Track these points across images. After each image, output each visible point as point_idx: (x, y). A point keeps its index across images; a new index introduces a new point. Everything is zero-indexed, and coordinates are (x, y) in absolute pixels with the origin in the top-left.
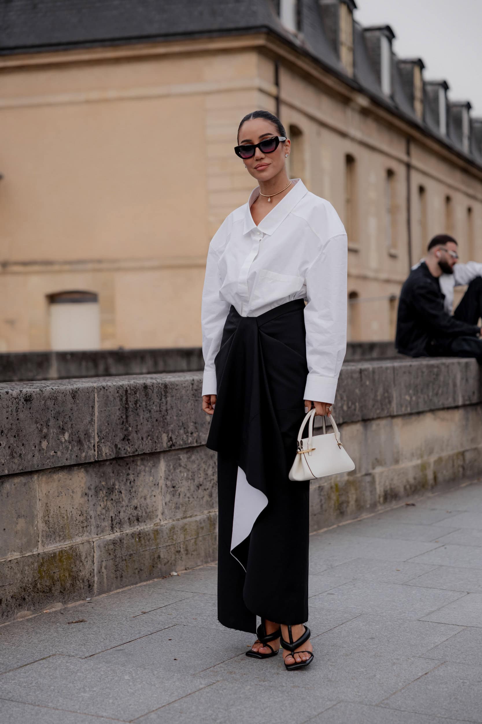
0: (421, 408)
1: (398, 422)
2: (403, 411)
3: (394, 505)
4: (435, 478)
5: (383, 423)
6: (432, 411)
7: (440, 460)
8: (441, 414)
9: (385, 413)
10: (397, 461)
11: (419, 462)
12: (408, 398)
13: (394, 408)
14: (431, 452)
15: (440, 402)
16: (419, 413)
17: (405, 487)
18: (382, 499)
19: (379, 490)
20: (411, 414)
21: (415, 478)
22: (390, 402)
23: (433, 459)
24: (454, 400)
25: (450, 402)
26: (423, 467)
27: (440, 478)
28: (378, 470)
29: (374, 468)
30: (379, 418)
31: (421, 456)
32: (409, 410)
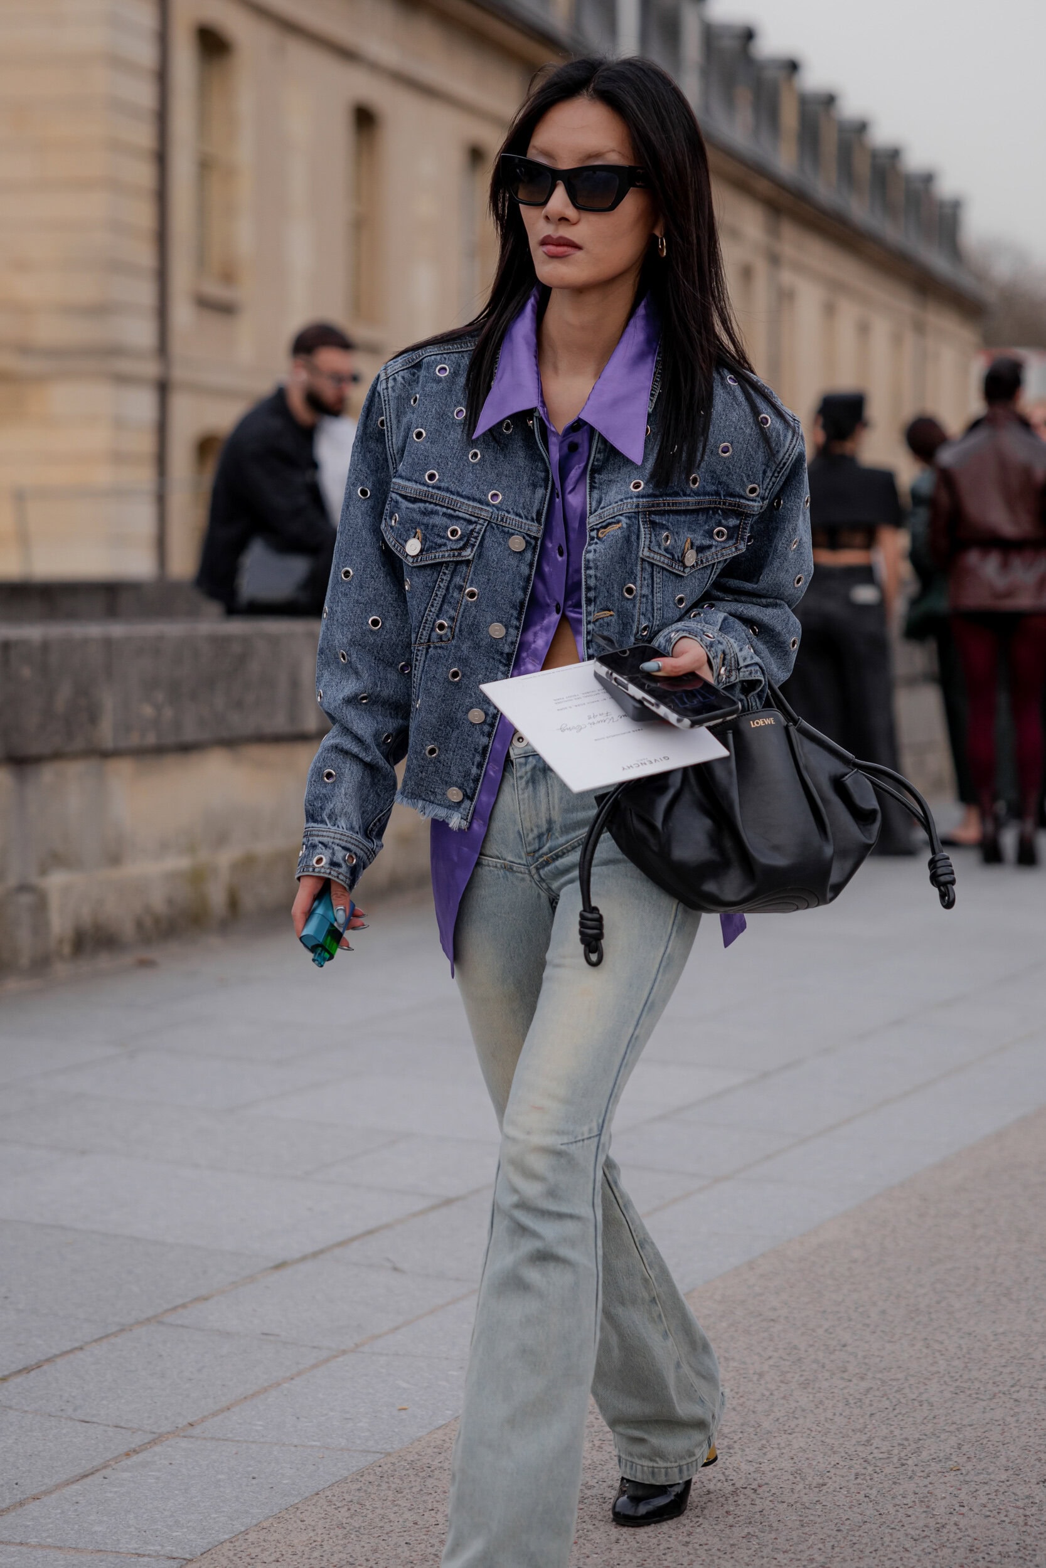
0: (190, 734)
1: (124, 768)
2: (134, 740)
3: (104, 961)
4: (233, 903)
5: (74, 769)
6: (230, 743)
7: (248, 862)
8: (257, 752)
9: (79, 744)
10: (115, 859)
11: (183, 863)
12: (148, 711)
13: (106, 733)
14: (222, 839)
16: (186, 748)
17: (139, 925)
18: (67, 949)
19: (59, 924)
20: (159, 751)
21: (170, 902)
22: (93, 718)
23: (225, 858)
24: (293, 717)
25: (279, 723)
26: (197, 877)
27: (248, 902)
28: (56, 881)
29: (43, 871)
30: (57, 756)
31: (191, 849)
32: (151, 739)
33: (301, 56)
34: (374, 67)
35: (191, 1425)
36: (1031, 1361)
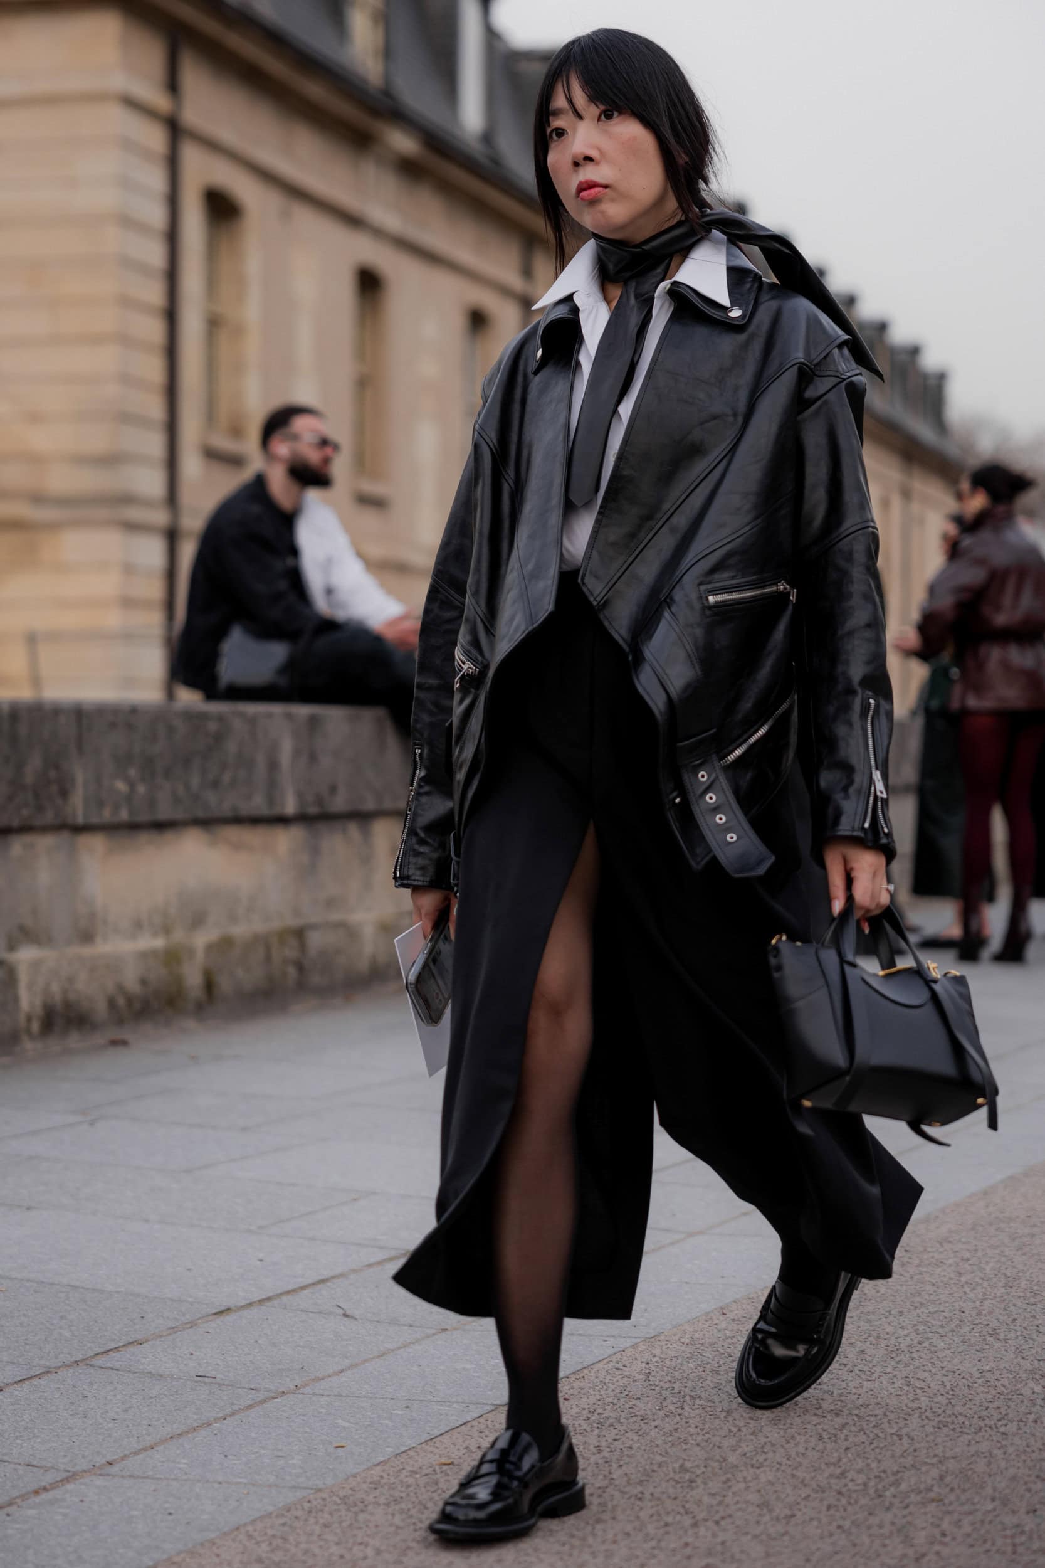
0: (164, 812)
1: (96, 843)
2: (107, 815)
3: (74, 1039)
4: (209, 985)
5: (45, 842)
6: (207, 823)
7: (225, 944)
8: (233, 833)
9: (49, 817)
10: (87, 937)
11: (159, 943)
12: (121, 786)
13: (78, 807)
14: (198, 921)
15: (228, 803)
16: (161, 826)
17: (112, 1003)
18: (36, 1026)
19: (28, 1000)
20: (134, 827)
21: (144, 982)
22: (64, 793)
23: (201, 940)
24: (271, 800)
25: (258, 804)
26: (172, 957)
27: (225, 984)
28: (25, 956)
29: (12, 947)
30: (26, 829)
31: (167, 930)
32: (124, 815)
33: (307, 220)
34: (378, 233)
35: (110, 1464)
36: (1020, 1397)
